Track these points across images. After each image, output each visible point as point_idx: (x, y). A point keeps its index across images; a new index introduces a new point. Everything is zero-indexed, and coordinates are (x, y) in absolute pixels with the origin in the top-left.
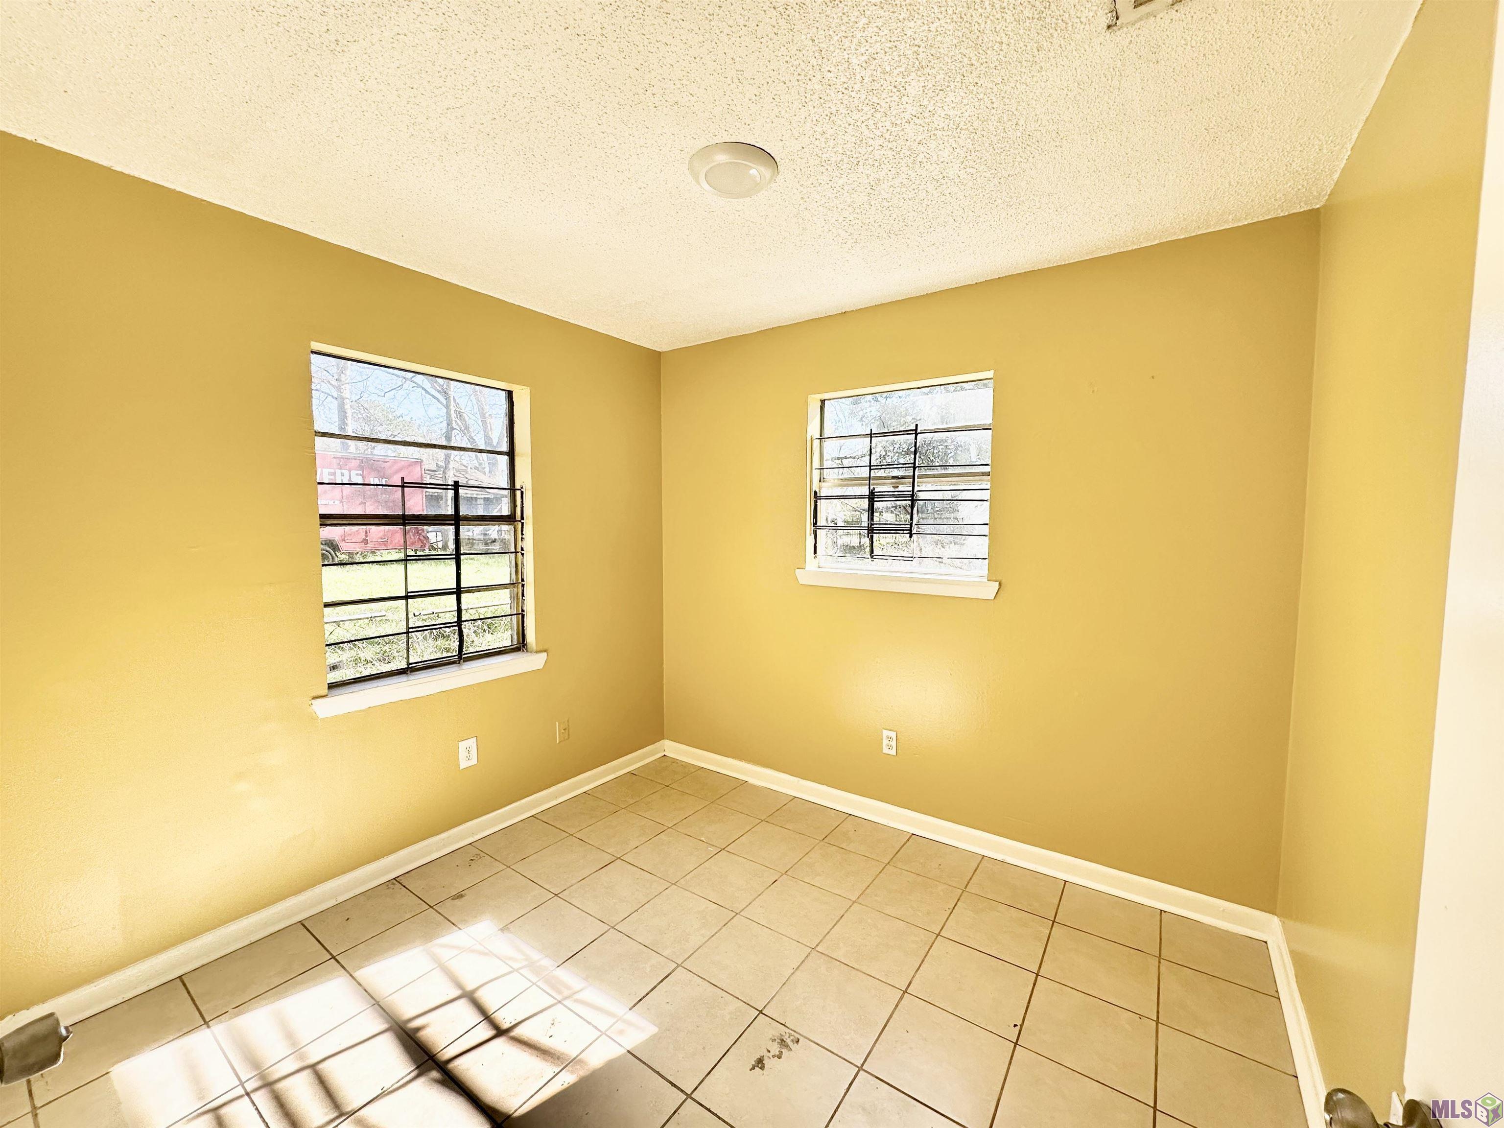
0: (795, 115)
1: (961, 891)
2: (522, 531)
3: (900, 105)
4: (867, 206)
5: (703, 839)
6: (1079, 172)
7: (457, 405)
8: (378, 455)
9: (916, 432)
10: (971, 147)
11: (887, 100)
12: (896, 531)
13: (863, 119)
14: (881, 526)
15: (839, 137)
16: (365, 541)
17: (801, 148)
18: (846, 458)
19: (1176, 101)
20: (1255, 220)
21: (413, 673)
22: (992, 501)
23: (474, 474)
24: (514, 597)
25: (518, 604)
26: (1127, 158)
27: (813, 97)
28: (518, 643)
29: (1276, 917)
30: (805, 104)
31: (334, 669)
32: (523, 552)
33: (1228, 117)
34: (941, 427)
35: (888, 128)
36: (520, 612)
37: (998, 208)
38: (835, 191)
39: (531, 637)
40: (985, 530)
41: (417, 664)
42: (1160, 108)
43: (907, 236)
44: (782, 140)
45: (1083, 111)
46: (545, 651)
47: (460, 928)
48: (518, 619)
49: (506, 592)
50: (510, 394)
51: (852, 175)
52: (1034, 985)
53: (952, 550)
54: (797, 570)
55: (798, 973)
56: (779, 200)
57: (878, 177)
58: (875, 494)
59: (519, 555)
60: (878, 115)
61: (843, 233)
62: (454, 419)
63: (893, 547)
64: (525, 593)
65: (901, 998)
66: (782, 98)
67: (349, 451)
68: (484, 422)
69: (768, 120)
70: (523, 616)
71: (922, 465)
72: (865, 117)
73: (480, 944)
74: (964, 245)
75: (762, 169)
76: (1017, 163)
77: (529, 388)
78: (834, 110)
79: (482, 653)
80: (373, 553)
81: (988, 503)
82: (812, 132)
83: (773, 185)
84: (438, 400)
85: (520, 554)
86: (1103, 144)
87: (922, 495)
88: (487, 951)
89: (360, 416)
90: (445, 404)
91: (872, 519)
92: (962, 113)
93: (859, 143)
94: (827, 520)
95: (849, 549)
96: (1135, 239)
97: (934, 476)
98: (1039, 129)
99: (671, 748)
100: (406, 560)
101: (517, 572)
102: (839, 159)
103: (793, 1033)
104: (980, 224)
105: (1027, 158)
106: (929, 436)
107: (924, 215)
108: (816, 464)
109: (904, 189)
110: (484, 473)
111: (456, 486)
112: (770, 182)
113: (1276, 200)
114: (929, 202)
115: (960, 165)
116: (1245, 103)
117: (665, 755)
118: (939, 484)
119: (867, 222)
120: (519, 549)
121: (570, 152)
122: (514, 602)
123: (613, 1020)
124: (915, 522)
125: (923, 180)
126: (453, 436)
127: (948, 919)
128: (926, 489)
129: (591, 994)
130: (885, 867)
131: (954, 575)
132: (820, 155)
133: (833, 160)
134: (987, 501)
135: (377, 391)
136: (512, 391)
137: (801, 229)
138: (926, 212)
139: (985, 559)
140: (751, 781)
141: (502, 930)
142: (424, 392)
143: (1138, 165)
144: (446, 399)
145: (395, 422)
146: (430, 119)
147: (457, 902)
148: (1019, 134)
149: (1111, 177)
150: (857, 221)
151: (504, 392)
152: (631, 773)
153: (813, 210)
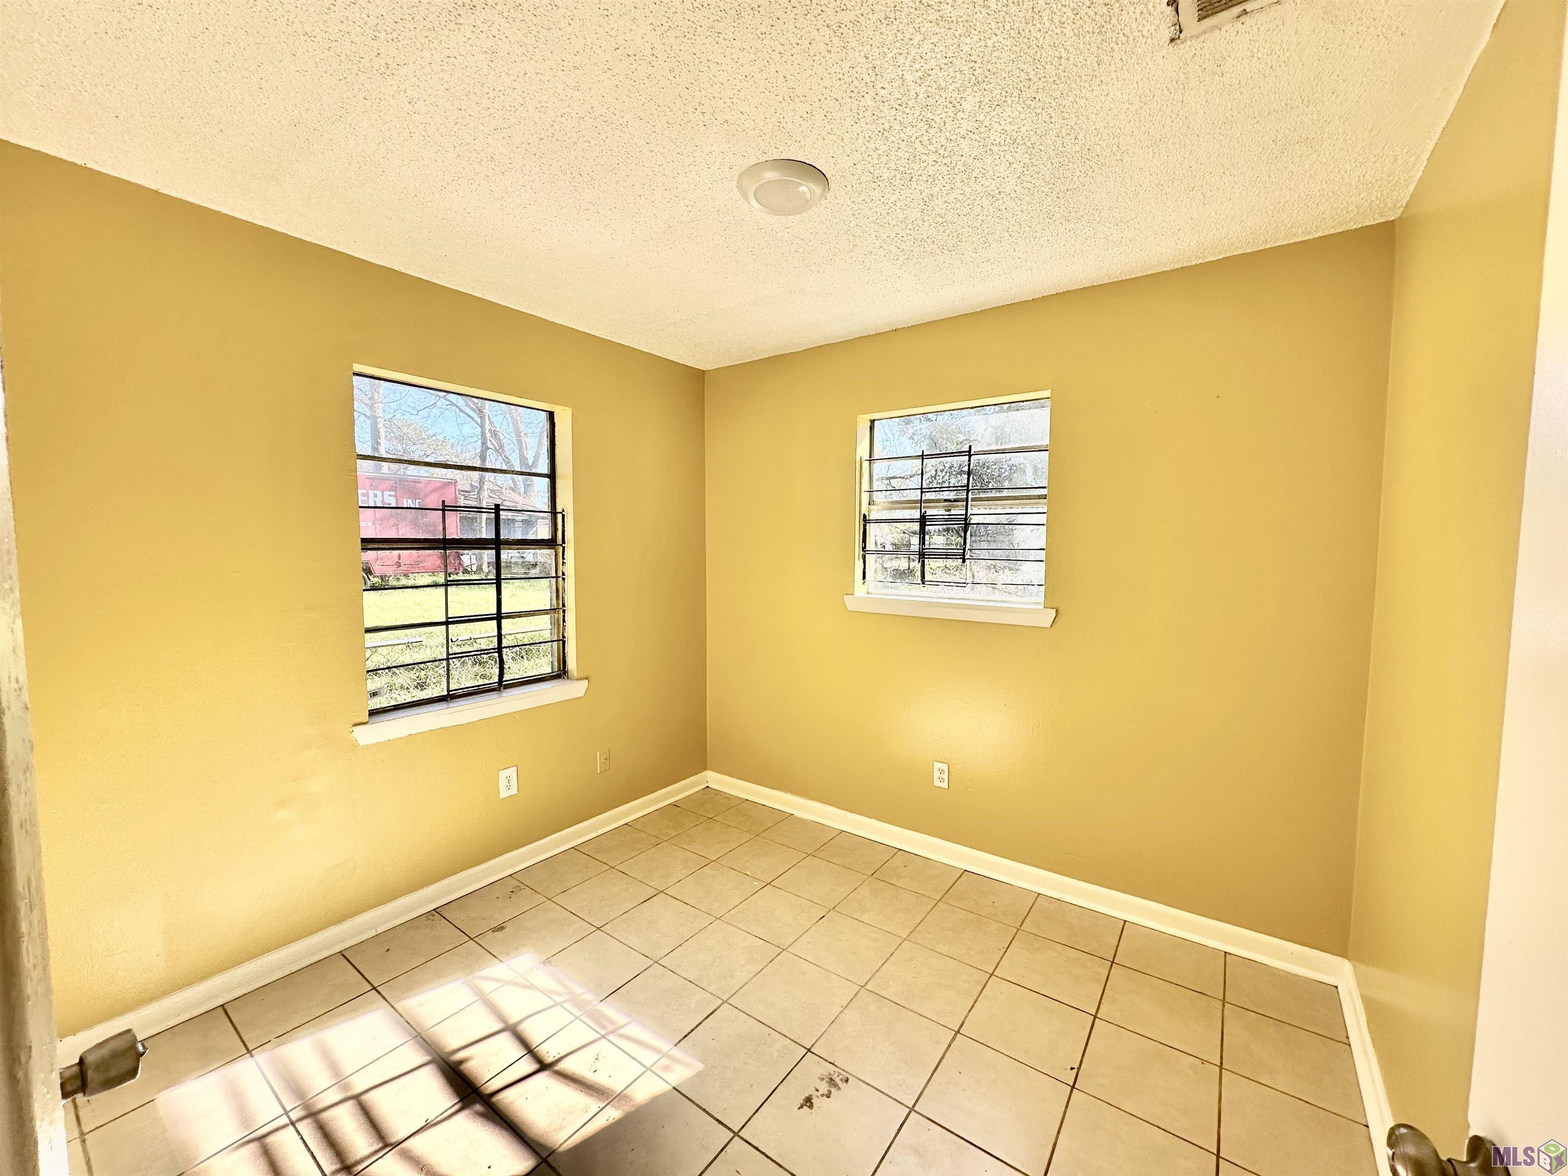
0: (847, 132)
1: (1016, 930)
2: (563, 555)
3: (955, 121)
4: (920, 222)
5: (748, 873)
6: (1141, 186)
7: (491, 423)
8: (412, 476)
9: (969, 454)
10: (1028, 161)
11: (941, 116)
12: (948, 556)
13: (916, 135)
14: (931, 550)
15: (892, 153)
16: (399, 565)
17: (852, 164)
18: (894, 478)
19: (1243, 113)
20: (1327, 233)
21: (455, 700)
22: (1048, 525)
23: (509, 495)
24: (554, 623)
25: (558, 630)
26: (1190, 171)
27: (866, 114)
28: (559, 670)
29: (1347, 961)
30: (857, 121)
31: (374, 695)
32: (564, 577)
33: (1297, 129)
34: (994, 447)
35: (943, 144)
36: (561, 638)
37: (1057, 223)
38: (887, 207)
39: (572, 664)
40: (1042, 555)
41: (457, 692)
42: (1226, 120)
43: (961, 252)
44: (833, 157)
45: (1145, 124)
46: (587, 678)
47: (501, 961)
48: (558, 645)
49: (546, 618)
50: (551, 415)
51: (906, 192)
52: (1092, 1027)
53: (1006, 576)
54: (845, 596)
55: (846, 1011)
56: (830, 216)
57: (931, 192)
58: (927, 517)
59: (560, 580)
60: (932, 131)
61: (894, 250)
62: (488, 438)
63: (943, 571)
64: (566, 619)
65: (954, 1038)
66: (834, 115)
67: (382, 471)
68: (520, 442)
69: (820, 137)
70: (564, 643)
71: (975, 488)
72: (919, 133)
73: (522, 976)
74: (1020, 260)
75: (813, 186)
76: (1075, 178)
77: (571, 409)
78: (887, 126)
79: (520, 680)
80: (406, 576)
81: (1045, 527)
82: (864, 148)
83: (824, 202)
84: (473, 419)
85: (561, 578)
86: (1166, 157)
87: (975, 519)
88: (529, 984)
89: (392, 435)
90: (480, 422)
91: (924, 544)
92: (1019, 128)
93: (912, 159)
94: (876, 543)
95: (900, 574)
96: (1199, 253)
97: (988, 499)
98: (1100, 143)
99: (713, 779)
100: (446, 585)
101: (557, 597)
102: (893, 174)
103: (842, 1072)
104: (1037, 240)
105: (1087, 172)
106: (983, 457)
107: (979, 231)
108: (865, 486)
109: (958, 205)
110: (520, 494)
111: (497, 508)
112: (821, 198)
113: (1347, 212)
114: (985, 217)
115: (1017, 180)
116: (1315, 114)
117: (708, 787)
118: (993, 507)
119: (920, 239)
120: (560, 574)
121: (616, 171)
122: (555, 628)
123: (657, 1057)
124: (968, 547)
125: (978, 195)
126: (488, 455)
127: (1002, 958)
128: (979, 513)
129: (634, 1030)
130: (936, 904)
131: (1010, 602)
132: (872, 171)
133: (885, 176)
134: (1043, 525)
135: (409, 410)
136: (553, 412)
137: (852, 245)
138: (980, 228)
139: (1042, 585)
140: (798, 814)
141: (544, 963)
142: (457, 410)
143: (1202, 178)
144: (481, 418)
145: (429, 441)
146: (477, 140)
147: (499, 935)
148: (1078, 149)
149: (1175, 191)
150: (909, 237)
151: (544, 413)
152: (674, 805)
153: (864, 227)
